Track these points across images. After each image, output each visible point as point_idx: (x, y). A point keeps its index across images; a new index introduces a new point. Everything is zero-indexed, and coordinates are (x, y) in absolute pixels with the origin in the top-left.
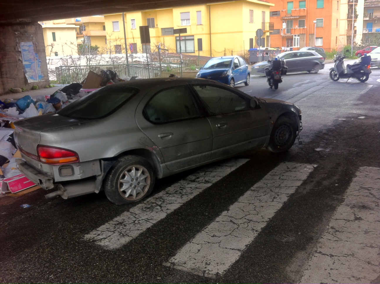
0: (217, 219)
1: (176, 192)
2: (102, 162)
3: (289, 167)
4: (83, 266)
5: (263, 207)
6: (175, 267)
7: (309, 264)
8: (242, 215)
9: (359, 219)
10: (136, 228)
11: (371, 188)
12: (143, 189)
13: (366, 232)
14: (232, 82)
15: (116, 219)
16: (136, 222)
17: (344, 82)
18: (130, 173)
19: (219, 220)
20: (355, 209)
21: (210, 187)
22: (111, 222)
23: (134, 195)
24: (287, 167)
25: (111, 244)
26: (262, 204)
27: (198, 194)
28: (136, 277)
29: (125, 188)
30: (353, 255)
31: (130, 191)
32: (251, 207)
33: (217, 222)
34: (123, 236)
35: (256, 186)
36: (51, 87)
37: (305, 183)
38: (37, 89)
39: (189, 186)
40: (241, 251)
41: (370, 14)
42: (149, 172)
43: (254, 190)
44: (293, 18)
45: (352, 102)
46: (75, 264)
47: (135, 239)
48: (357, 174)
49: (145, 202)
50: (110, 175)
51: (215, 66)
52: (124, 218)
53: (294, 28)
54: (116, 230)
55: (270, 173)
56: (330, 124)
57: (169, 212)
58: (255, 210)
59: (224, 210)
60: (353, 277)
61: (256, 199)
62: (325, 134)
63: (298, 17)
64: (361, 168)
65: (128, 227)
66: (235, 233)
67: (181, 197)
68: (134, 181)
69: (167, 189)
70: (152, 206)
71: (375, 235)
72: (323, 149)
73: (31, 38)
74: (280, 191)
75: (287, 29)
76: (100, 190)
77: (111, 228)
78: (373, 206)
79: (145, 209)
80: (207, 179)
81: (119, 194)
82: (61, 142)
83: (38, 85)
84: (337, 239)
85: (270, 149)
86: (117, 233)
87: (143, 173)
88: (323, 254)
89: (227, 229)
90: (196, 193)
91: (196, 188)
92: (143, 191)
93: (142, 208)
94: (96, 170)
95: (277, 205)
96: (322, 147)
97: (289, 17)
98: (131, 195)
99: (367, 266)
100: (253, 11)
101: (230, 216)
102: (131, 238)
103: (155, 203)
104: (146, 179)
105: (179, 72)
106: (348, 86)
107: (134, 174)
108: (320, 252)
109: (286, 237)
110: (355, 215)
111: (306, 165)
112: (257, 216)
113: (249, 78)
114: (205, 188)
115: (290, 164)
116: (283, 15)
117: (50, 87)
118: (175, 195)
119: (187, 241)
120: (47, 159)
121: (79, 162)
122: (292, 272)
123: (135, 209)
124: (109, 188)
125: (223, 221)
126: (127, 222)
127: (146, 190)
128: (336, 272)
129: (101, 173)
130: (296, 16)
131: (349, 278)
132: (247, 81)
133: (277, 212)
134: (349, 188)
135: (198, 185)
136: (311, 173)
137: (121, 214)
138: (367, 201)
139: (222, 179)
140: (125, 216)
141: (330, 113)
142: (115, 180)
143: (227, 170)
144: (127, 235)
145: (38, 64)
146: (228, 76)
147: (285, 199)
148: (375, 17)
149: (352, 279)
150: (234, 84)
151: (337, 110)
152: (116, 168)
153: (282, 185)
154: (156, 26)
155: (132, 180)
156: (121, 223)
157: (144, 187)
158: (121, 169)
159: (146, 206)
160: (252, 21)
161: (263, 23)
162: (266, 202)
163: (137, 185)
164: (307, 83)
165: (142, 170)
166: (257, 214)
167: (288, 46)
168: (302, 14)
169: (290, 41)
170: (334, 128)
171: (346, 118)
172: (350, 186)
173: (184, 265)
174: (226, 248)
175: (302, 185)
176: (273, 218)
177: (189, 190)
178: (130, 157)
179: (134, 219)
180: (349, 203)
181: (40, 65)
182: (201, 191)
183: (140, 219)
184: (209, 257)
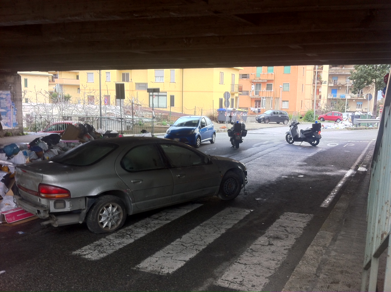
0: (172, 243)
1: (142, 226)
2: (87, 199)
3: (232, 211)
4: (73, 269)
5: (206, 236)
6: (139, 270)
7: (229, 268)
8: (190, 241)
9: (272, 244)
10: (111, 248)
11: (288, 226)
12: (117, 222)
13: (273, 252)
14: (198, 139)
15: (95, 243)
16: (111, 244)
17: (298, 145)
18: (108, 209)
19: (173, 244)
20: (271, 239)
21: (169, 223)
22: (92, 244)
23: (109, 226)
24: (231, 210)
25: (93, 257)
26: (206, 235)
27: (160, 228)
28: (112, 275)
29: (103, 220)
30: (259, 264)
31: (106, 223)
32: (198, 236)
33: (172, 245)
34: (102, 253)
35: (204, 223)
36: (25, 135)
37: (241, 221)
38: (10, 136)
39: (153, 222)
40: (186, 261)
41: (335, 80)
42: (122, 209)
43: (202, 226)
44: (262, 81)
45: (298, 163)
46: (67, 268)
47: (110, 255)
48: (280, 217)
49: (118, 232)
50: (93, 209)
51: (184, 123)
52: (102, 242)
53: (262, 91)
54: (96, 249)
55: (217, 214)
56: (274, 180)
57: (136, 238)
58: (200, 238)
59: (178, 238)
60: (256, 275)
61: (203, 231)
62: (267, 188)
63: (266, 81)
64: (285, 213)
65: (105, 247)
66: (183, 252)
67: (146, 230)
68: (111, 215)
69: (135, 224)
70: (123, 235)
71: (278, 254)
72: (261, 199)
73: (9, 87)
74: (222, 227)
75: (255, 91)
76: (84, 221)
77: (92, 248)
78: (284, 237)
79: (117, 237)
80: (167, 217)
81: (98, 225)
82: (58, 182)
83: (11, 132)
84: (252, 255)
85: (220, 197)
86: (96, 251)
87: (117, 209)
88: (241, 263)
89: (178, 249)
90: (158, 227)
91: (158, 223)
92: (117, 224)
93: (116, 236)
94: (82, 205)
95: (217, 235)
96: (261, 198)
97: (257, 80)
98: (107, 226)
99: (267, 270)
100: (223, 73)
101: (182, 241)
102: (107, 254)
103: (126, 233)
104: (119, 214)
105: (150, 127)
106: (300, 148)
107: (111, 210)
108: (239, 262)
109: (218, 254)
110: (269, 242)
111: (245, 209)
112: (201, 242)
113: (214, 136)
114: (165, 224)
115: (233, 209)
116: (252, 78)
117: (23, 134)
118: (142, 228)
119: (149, 256)
120: (47, 195)
121: (71, 198)
122: (217, 272)
123: (110, 237)
124: (91, 220)
125: (176, 245)
126: (104, 245)
127: (119, 223)
128: (246, 272)
129: (86, 207)
130: (265, 80)
131: (253, 276)
132: (212, 139)
133: (216, 239)
134: (272, 226)
135: (160, 222)
136: (247, 215)
137: (99, 239)
138: (281, 234)
139: (179, 218)
140: (102, 241)
141: (277, 171)
142: (96, 214)
143: (184, 212)
144: (104, 252)
145: (14, 112)
146: (195, 134)
147: (223, 231)
148: (339, 84)
149: (254, 276)
150: (200, 141)
151: (283, 169)
152: (97, 204)
153: (224, 223)
154: (130, 80)
155: (109, 214)
156: (99, 245)
157: (118, 220)
158: (101, 205)
159: (118, 235)
160: (222, 83)
161: (233, 85)
162: (210, 233)
163: (112, 219)
164: (265, 144)
165: (117, 207)
166: (202, 241)
167: (256, 107)
168: (270, 78)
169: (258, 103)
170: (276, 183)
171: (288, 176)
172: (272, 224)
173: (145, 269)
174: (176, 260)
175: (238, 223)
176: (212, 243)
177: (152, 225)
178: (108, 197)
179: (110, 243)
180: (268, 235)
181: (16, 113)
182: (162, 225)
183: (114, 243)
184: (163, 265)
